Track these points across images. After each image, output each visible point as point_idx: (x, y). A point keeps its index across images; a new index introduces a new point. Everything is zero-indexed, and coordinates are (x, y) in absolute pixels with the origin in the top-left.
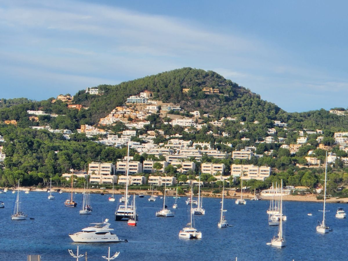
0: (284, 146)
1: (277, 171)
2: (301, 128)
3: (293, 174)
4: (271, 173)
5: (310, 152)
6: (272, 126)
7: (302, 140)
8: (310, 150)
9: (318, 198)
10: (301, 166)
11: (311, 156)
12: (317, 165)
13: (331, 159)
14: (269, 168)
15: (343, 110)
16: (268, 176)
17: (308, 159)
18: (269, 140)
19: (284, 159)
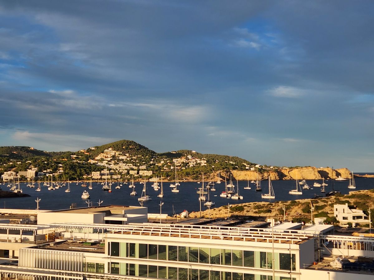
0: (157, 164)
1: (154, 172)
2: (162, 158)
3: (160, 173)
4: (153, 173)
5: (165, 166)
6: (152, 158)
7: (162, 162)
8: (165, 165)
9: (168, 181)
10: (162, 171)
11: (165, 167)
12: (167, 170)
13: (172, 168)
14: (152, 172)
15: (176, 152)
16: (151, 174)
17: (165, 168)
18: (152, 162)
19: (157, 168)
